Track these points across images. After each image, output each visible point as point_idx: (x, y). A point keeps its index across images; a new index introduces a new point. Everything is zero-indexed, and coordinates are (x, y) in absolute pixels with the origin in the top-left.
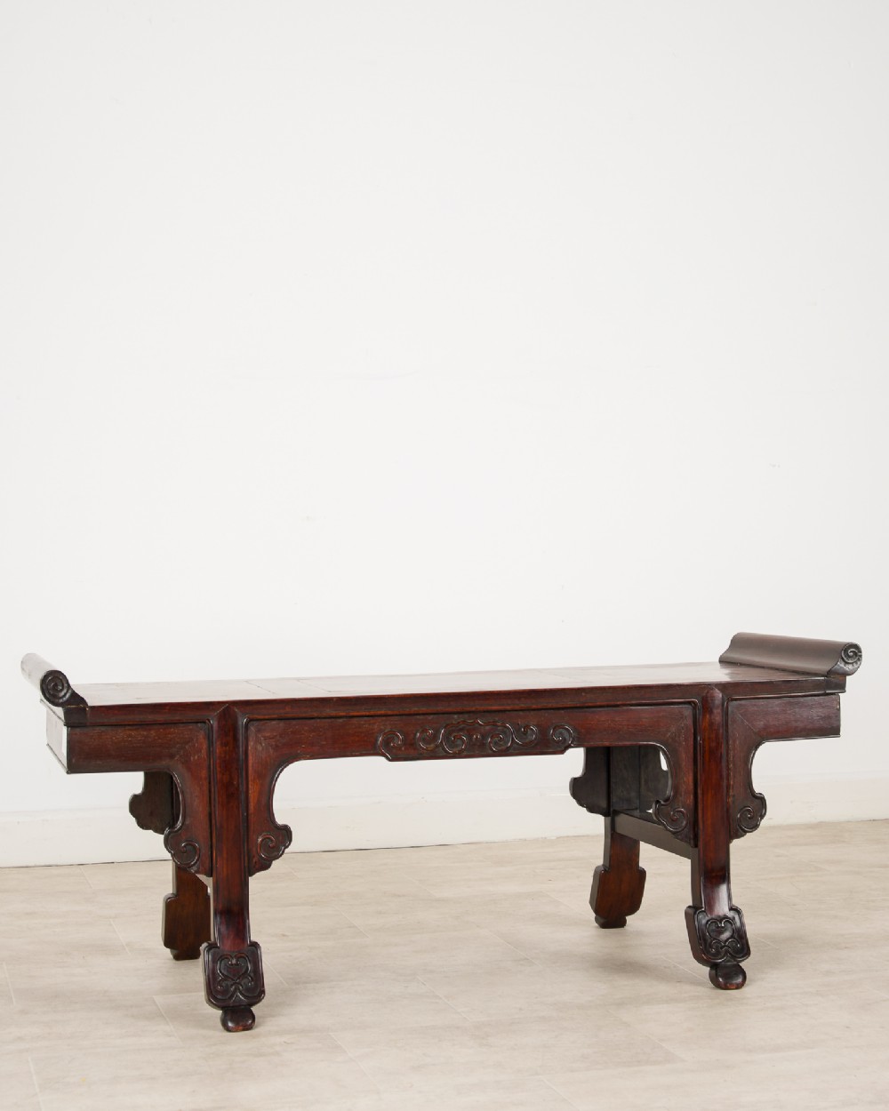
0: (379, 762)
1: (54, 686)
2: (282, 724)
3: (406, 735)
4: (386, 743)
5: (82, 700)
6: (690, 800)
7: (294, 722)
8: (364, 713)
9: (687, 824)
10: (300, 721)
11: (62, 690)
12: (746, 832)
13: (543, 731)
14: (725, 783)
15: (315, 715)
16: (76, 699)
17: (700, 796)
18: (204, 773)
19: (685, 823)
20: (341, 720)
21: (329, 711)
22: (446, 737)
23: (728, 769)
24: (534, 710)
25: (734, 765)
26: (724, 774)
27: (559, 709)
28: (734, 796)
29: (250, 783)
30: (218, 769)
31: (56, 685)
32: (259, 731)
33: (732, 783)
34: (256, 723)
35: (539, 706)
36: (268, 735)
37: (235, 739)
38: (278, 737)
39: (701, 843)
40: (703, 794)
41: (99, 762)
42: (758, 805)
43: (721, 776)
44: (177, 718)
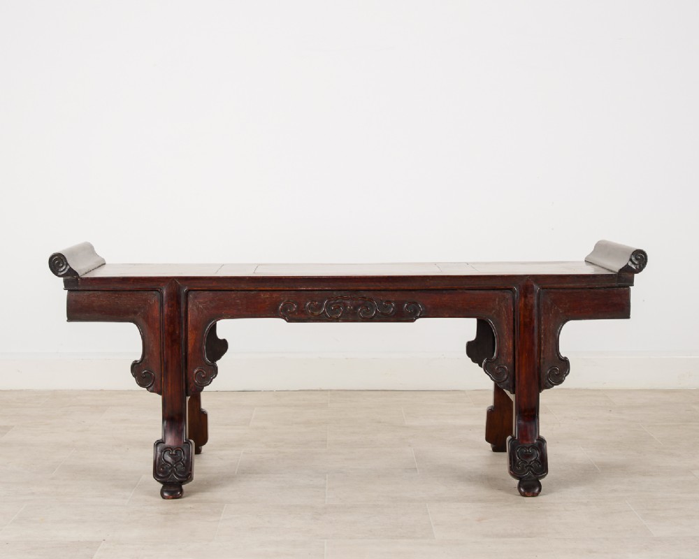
0: (280, 322)
1: (57, 263)
2: (211, 294)
3: (299, 304)
4: (284, 309)
5: (76, 273)
6: (510, 360)
7: (220, 293)
8: (268, 289)
9: (507, 378)
10: (223, 292)
11: (62, 267)
12: (553, 385)
13: (399, 305)
14: (536, 348)
15: (234, 288)
16: (72, 272)
17: (517, 357)
18: (157, 325)
19: (505, 376)
20: (253, 293)
21: (243, 286)
22: (328, 306)
23: (540, 339)
24: (392, 290)
25: (545, 335)
26: (536, 341)
27: (410, 290)
28: (544, 358)
29: (189, 333)
30: (166, 322)
31: (59, 263)
32: (195, 298)
33: (542, 348)
34: (193, 293)
35: (395, 288)
36: (201, 301)
37: (178, 303)
38: (208, 303)
39: (516, 391)
40: (519, 356)
41: (87, 315)
42: (564, 366)
43: (533, 344)
44: (139, 287)
